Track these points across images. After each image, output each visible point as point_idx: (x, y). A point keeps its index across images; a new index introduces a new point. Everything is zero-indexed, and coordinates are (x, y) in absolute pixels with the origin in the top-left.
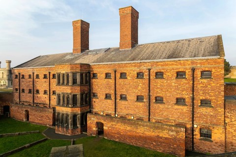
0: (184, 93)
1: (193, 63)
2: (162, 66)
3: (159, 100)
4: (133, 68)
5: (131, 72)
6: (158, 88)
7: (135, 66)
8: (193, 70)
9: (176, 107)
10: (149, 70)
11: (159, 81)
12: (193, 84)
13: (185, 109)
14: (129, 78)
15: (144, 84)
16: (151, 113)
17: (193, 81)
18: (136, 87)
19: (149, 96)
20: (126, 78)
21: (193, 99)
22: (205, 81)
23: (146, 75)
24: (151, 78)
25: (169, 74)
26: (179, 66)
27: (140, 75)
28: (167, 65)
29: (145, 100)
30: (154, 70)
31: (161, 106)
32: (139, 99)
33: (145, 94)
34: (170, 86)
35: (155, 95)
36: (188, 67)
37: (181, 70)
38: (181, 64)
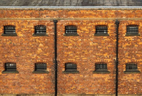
0: (105, 55)
1: (117, 14)
2: (75, 16)
3: (71, 68)
4: (28, 19)
5: (24, 24)
6: (69, 50)
7: (31, 15)
8: (118, 23)
9: (95, 76)
10: (56, 22)
11: (71, 39)
12: (117, 43)
13: (107, 77)
14: (20, 34)
15: (46, 44)
16: (59, 89)
17: (118, 39)
18: (33, 50)
19: (56, 62)
20: (16, 35)
21: (117, 63)
22: (131, 38)
23: (50, 30)
24: (59, 34)
25: (85, 29)
26: (100, 18)
27: (39, 30)
28: (83, 15)
29: (48, 70)
30: (63, 23)
31: (74, 77)
32: (39, 68)
33: (48, 59)
34: (86, 46)
35: (65, 61)
36: (110, 19)
37: (101, 23)
38: (101, 14)
